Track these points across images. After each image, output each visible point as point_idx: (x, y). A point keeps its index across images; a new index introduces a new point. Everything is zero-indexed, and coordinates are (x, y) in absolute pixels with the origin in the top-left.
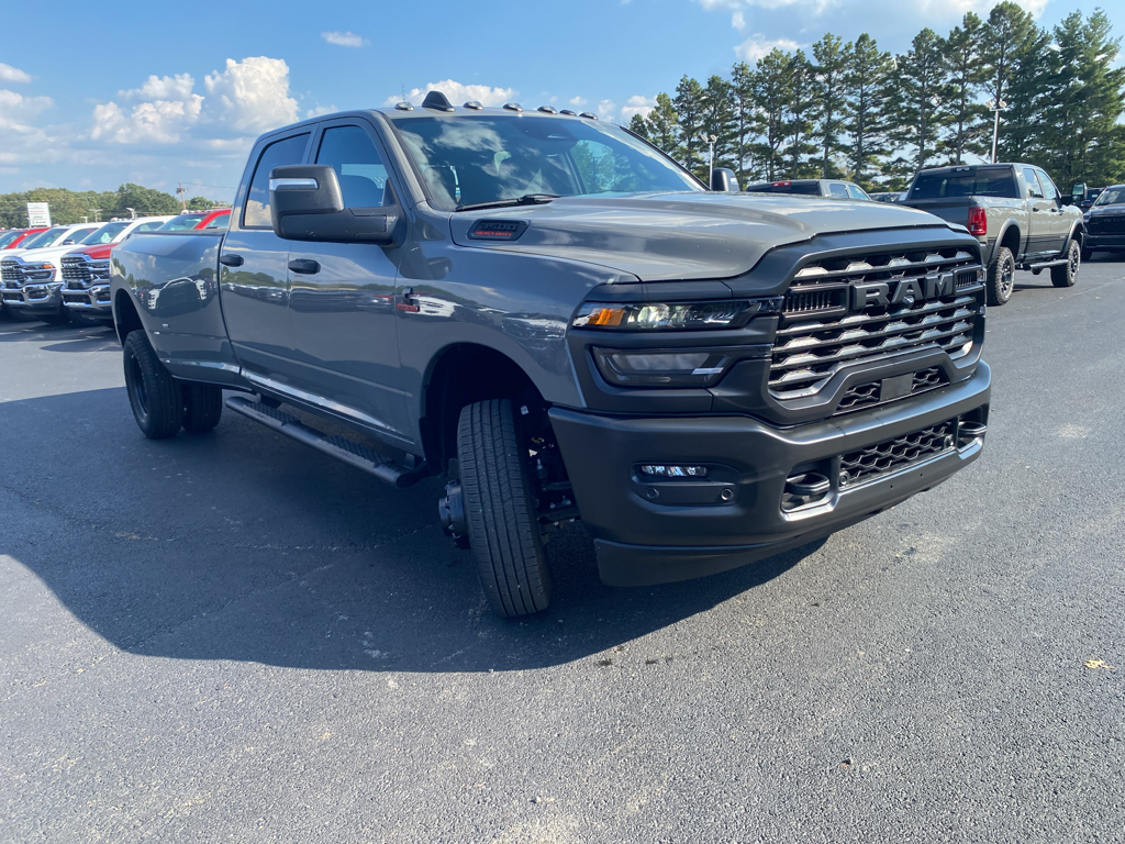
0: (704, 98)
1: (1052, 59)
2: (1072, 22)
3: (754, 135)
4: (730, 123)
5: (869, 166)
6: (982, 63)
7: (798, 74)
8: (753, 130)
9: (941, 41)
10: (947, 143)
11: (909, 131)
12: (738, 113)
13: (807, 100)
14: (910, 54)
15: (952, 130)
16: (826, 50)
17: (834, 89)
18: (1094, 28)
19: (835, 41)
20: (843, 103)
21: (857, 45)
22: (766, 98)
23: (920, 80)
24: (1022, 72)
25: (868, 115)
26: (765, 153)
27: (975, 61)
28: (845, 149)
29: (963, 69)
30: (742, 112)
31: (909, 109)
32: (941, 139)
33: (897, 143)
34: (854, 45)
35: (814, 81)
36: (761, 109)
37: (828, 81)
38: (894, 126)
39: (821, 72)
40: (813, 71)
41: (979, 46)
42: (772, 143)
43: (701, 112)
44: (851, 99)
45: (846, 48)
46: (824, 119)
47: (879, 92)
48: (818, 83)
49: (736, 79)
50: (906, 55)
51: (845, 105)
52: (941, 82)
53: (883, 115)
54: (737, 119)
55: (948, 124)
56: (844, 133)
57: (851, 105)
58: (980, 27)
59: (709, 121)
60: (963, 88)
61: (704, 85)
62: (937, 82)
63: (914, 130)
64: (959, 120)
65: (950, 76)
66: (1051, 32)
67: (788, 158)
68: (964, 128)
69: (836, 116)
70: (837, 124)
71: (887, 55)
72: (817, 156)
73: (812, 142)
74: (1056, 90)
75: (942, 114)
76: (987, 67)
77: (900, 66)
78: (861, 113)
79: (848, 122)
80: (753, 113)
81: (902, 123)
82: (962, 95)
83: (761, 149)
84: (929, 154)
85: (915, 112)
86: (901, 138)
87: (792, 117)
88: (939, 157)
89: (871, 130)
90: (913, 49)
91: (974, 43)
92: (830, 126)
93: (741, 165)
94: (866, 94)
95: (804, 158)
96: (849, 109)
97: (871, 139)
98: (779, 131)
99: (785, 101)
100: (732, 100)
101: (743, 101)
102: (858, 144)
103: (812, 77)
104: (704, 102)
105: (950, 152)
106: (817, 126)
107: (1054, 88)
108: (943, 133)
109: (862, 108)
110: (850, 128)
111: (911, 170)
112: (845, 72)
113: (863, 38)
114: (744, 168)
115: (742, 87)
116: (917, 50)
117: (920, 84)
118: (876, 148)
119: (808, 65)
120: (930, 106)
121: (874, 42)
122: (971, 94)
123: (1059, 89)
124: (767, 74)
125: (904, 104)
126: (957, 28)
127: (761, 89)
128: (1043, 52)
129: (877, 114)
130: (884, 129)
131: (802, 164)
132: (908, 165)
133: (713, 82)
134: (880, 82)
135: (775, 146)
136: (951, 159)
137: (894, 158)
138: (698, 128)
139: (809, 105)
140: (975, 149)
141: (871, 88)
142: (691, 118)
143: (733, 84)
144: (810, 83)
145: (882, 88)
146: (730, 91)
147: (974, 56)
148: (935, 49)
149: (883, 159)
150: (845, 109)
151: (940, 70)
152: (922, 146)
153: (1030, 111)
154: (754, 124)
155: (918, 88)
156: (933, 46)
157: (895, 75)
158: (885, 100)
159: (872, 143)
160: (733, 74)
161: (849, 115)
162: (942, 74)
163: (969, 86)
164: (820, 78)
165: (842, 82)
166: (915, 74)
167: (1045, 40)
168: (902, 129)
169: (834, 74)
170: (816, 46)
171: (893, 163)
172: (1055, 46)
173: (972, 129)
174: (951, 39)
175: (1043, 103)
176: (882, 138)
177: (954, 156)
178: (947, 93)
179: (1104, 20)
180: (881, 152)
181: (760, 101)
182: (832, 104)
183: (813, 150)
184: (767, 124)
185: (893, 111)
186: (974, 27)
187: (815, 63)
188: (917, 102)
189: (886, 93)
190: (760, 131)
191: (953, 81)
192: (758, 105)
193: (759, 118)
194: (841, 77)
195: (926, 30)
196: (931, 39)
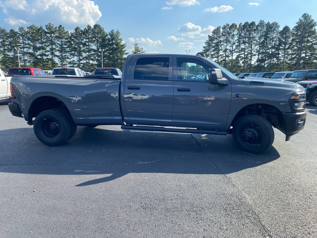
0: (9, 35)
1: (109, 40)
2: (112, 31)
3: (27, 49)
4: (18, 44)
5: (65, 62)
6: (92, 38)
7: (41, 33)
8: (27, 47)
9: (82, 31)
10: (86, 57)
11: (75, 53)
12: (21, 41)
13: (44, 41)
14: (74, 33)
15: (87, 54)
16: (49, 27)
17: (53, 39)
18: (117, 34)
19: (52, 25)
20: (56, 43)
21: (59, 28)
22: (30, 38)
23: (77, 40)
24: (102, 42)
25: (64, 47)
26: (31, 55)
27: (91, 37)
28: (58, 56)
29: (88, 39)
30: (23, 42)
31: (75, 47)
32: (84, 56)
34: (58, 27)
35: (46, 36)
36: (29, 42)
37: (51, 36)
38: (71, 51)
39: (48, 33)
40: (46, 33)
41: (92, 34)
42: (34, 52)
43: (8, 40)
44: (58, 42)
45: (55, 28)
46: (50, 47)
47: (66, 42)
48: (48, 36)
49: (20, 31)
50: (73, 33)
51: (56, 44)
52: (83, 41)
53: (67, 48)
54: (21, 43)
55: (85, 52)
56: (56, 51)
57: (58, 44)
58: (92, 29)
59: (11, 43)
60: (89, 44)
61: (8, 31)
64: (89, 52)
65: (85, 40)
66: (108, 33)
67: (39, 57)
68: (90, 54)
69: (54, 47)
70: (54, 49)
71: (67, 32)
72: (48, 57)
73: (47, 53)
74: (110, 47)
75: (84, 50)
76: (94, 39)
77: (72, 35)
78: (61, 47)
79: (57, 49)
80: (27, 42)
81: (73, 51)
82: (88, 46)
83: (30, 53)
84: (81, 60)
85: (77, 48)
86: (73, 55)
87: (40, 45)
88: (83, 61)
89: (65, 52)
90: (75, 32)
91: (90, 33)
92: (52, 49)
93: (24, 58)
94: (63, 42)
95: (45, 58)
96: (57, 45)
97: (65, 54)
98: (36, 49)
99: (38, 40)
100: (19, 38)
101: (23, 38)
102: (62, 56)
103: (45, 34)
104: (8, 36)
105: (86, 60)
106: (48, 49)
108: (84, 55)
109: (62, 45)
110: (58, 50)
111: (76, 64)
112: (56, 35)
113: (60, 26)
114: (25, 59)
115: (22, 34)
116: (76, 32)
117: (77, 41)
118: (66, 57)
119: (44, 31)
120: (80, 47)
121: (63, 28)
122: (91, 46)
124: (31, 31)
125: (73, 46)
126: (86, 28)
127: (29, 35)
128: (107, 38)
129: (66, 48)
130: (68, 52)
131: (44, 59)
132: (76, 62)
133: (12, 31)
134: (67, 39)
135: (35, 53)
136: (87, 62)
137: (72, 60)
138: (7, 44)
139: (45, 42)
140: (92, 60)
141: (64, 40)
142: (4, 41)
143: (19, 32)
144: (45, 36)
145: (67, 41)
146: (18, 34)
147: (90, 36)
148: (81, 32)
149: (68, 60)
150: (56, 45)
151: (82, 38)
152: (79, 58)
154: (27, 46)
155: (77, 42)
156: (80, 32)
157: (70, 38)
158: (68, 44)
159: (65, 55)
160: (19, 29)
161: (58, 47)
162: (83, 39)
163: (90, 43)
164: (48, 35)
165: (55, 37)
166: (76, 38)
167: (107, 35)
168: (73, 52)
169: (52, 35)
170: (46, 26)
172: (109, 37)
173: (91, 54)
174: (84, 31)
175: (107, 50)
176: (68, 54)
177: (88, 61)
178: (84, 45)
179: (119, 32)
180: (68, 58)
181: (29, 39)
182: (52, 43)
183: (47, 56)
184: (32, 46)
185: (70, 47)
186: (90, 29)
187: (46, 30)
188: (77, 46)
189: (68, 42)
190: (29, 48)
191: (86, 42)
192: (28, 40)
193: (28, 44)
194: (54, 36)
195: (78, 27)
196: (79, 30)
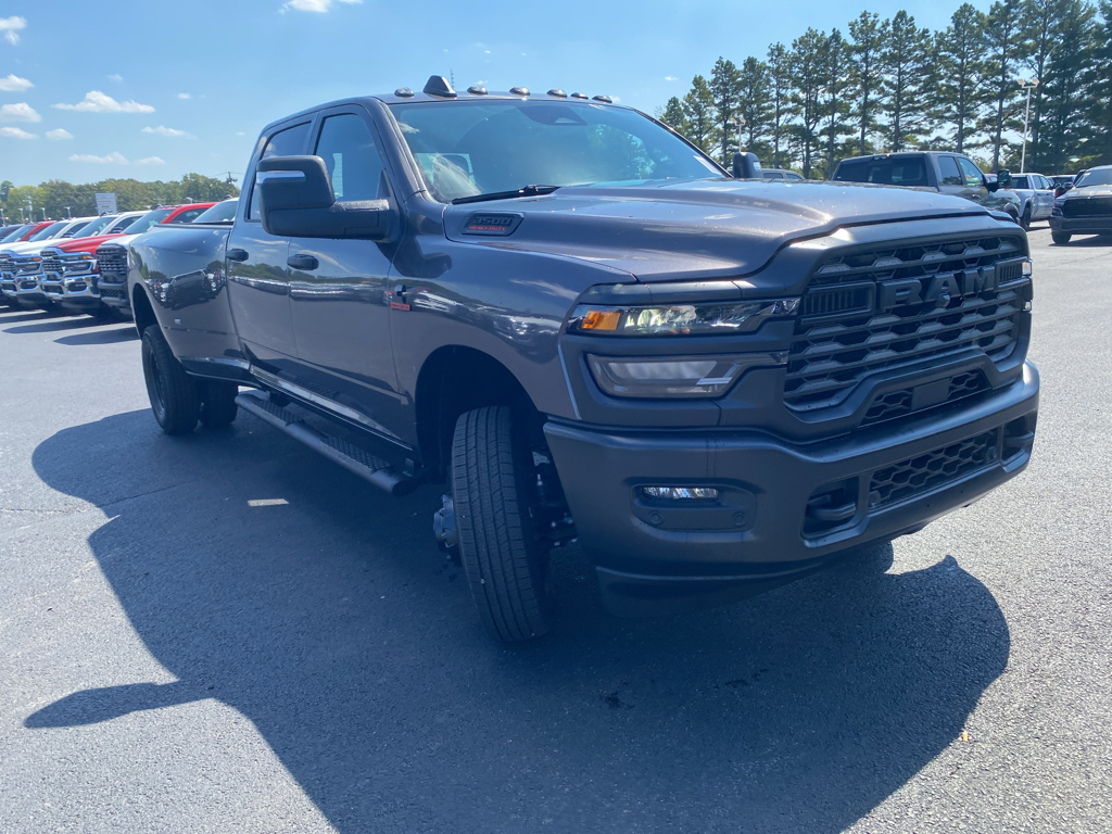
0: (740, 79)
1: (1097, 33)
3: (789, 116)
4: (766, 105)
5: (907, 146)
6: (1025, 39)
7: (835, 54)
8: (789, 111)
9: (980, 16)
10: (987, 121)
11: (948, 110)
12: (774, 95)
13: (844, 79)
14: (949, 31)
15: (992, 107)
16: (864, 28)
17: (871, 68)
19: (872, 19)
20: (880, 82)
21: (894, 23)
22: (802, 78)
23: (958, 56)
24: (1066, 46)
25: (906, 94)
26: (803, 134)
27: (1016, 36)
28: (883, 129)
29: (1004, 44)
30: (778, 93)
31: (949, 87)
32: (981, 117)
33: (936, 121)
34: (891, 22)
35: (850, 60)
36: (797, 90)
37: (865, 60)
38: (930, 106)
39: (858, 50)
40: (850, 50)
41: (1021, 21)
42: (808, 124)
43: (737, 94)
44: (888, 77)
45: (883, 26)
46: (860, 99)
47: (917, 70)
48: (856, 62)
49: (772, 59)
50: (945, 31)
51: (882, 84)
52: (981, 58)
53: (921, 94)
54: (773, 100)
55: (988, 100)
56: (881, 113)
57: (887, 83)
59: (745, 103)
60: (1004, 64)
61: (740, 67)
62: (977, 59)
63: (954, 108)
64: (1001, 97)
65: (990, 53)
66: (1096, 5)
67: (824, 139)
68: (1005, 105)
69: (872, 96)
70: (873, 104)
71: (926, 31)
72: (854, 136)
73: (848, 122)
74: (1101, 64)
75: (982, 91)
76: (1029, 42)
77: (939, 43)
78: (898, 92)
79: (885, 101)
80: (789, 93)
81: (942, 101)
82: (1003, 72)
83: (796, 130)
84: (971, 132)
85: (955, 90)
86: (942, 118)
87: (828, 97)
88: (979, 135)
89: (907, 110)
90: (953, 26)
91: (1014, 18)
92: (868, 106)
93: (776, 146)
94: (905, 73)
95: (841, 138)
96: (887, 89)
97: (909, 118)
98: (816, 111)
99: (822, 82)
100: (768, 81)
101: (778, 82)
102: (896, 124)
103: (848, 56)
104: (739, 84)
105: (991, 130)
106: (854, 106)
107: (1099, 61)
108: (983, 111)
109: (899, 87)
110: (887, 107)
112: (883, 51)
113: (902, 15)
114: (780, 150)
115: (778, 68)
116: (956, 26)
117: (959, 61)
118: (914, 127)
119: (845, 44)
120: (971, 83)
121: (912, 19)
122: (1012, 70)
123: (1104, 63)
124: (803, 54)
125: (943, 82)
127: (797, 70)
128: (1087, 27)
129: (915, 93)
130: (922, 109)
131: (838, 144)
132: (947, 144)
133: (750, 63)
134: (917, 60)
135: (811, 127)
136: (992, 137)
137: (933, 136)
138: (734, 110)
139: (844, 85)
140: (1017, 126)
141: (909, 67)
142: (726, 100)
143: (770, 65)
144: (846, 63)
145: (919, 65)
146: (766, 72)
147: (1015, 31)
148: (975, 24)
149: (921, 138)
150: (883, 89)
151: (980, 46)
152: (961, 124)
153: (1073, 87)
154: (790, 105)
155: (956, 66)
156: (973, 22)
157: (935, 54)
158: (924, 78)
159: (911, 122)
160: (768, 55)
161: (886, 95)
162: (983, 50)
163: (1010, 62)
164: (857, 57)
165: (880, 61)
166: (953, 51)
167: (1092, 12)
168: (940, 107)
169: (871, 53)
170: (852, 26)
171: (932, 142)
172: (1100, 19)
173: (1013, 106)
174: (991, 14)
175: (1089, 77)
176: (920, 117)
177: (995, 134)
178: (991, 69)
180: (919, 131)
181: (796, 83)
182: (869, 83)
183: (849, 130)
184: (804, 105)
185: (932, 89)
187: (851, 42)
188: (956, 79)
189: (924, 70)
190: (795, 112)
191: (993, 58)
192: (794, 86)
193: (795, 99)
194: (878, 55)
195: (966, 5)
196: (971, 14)
